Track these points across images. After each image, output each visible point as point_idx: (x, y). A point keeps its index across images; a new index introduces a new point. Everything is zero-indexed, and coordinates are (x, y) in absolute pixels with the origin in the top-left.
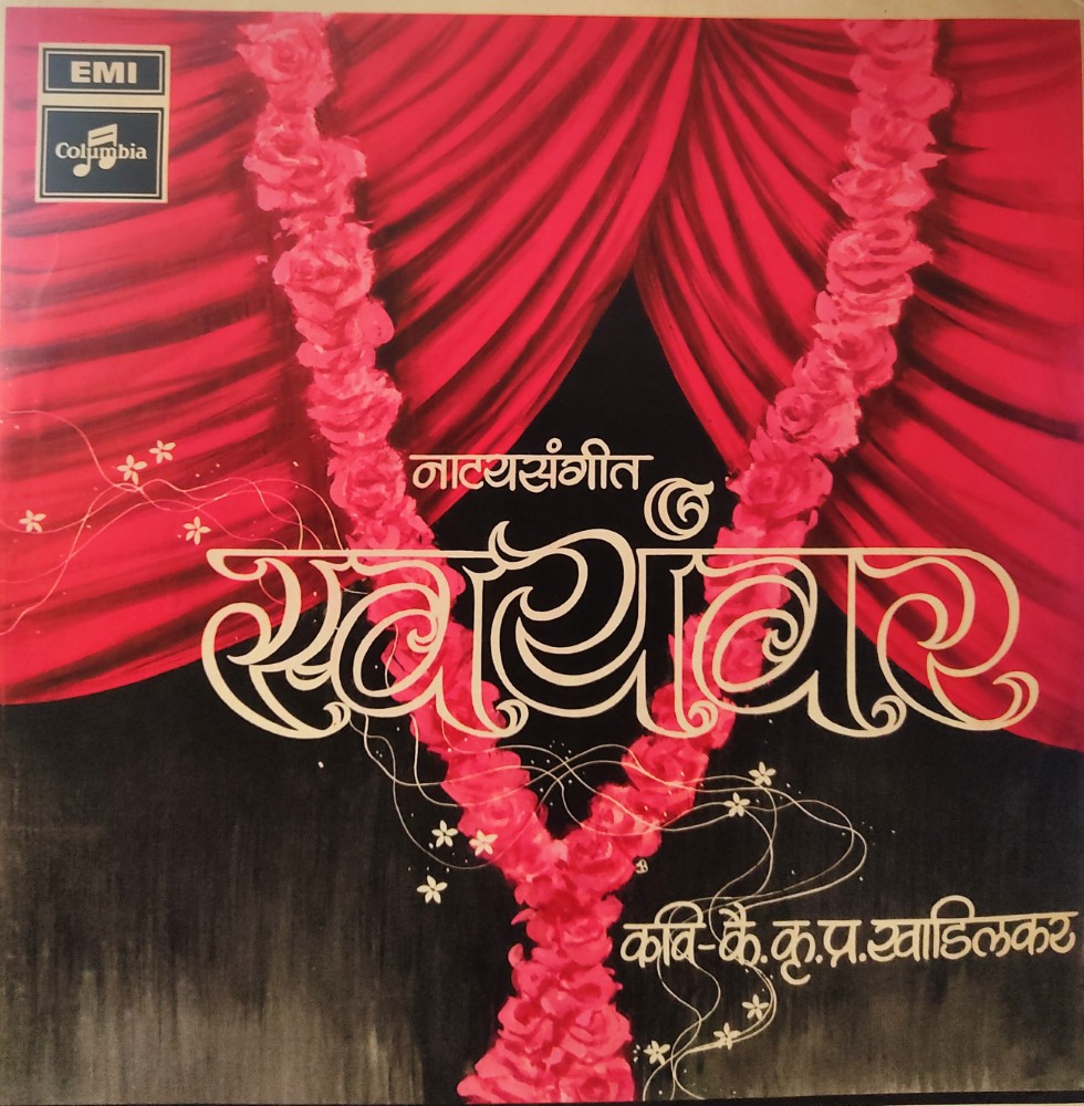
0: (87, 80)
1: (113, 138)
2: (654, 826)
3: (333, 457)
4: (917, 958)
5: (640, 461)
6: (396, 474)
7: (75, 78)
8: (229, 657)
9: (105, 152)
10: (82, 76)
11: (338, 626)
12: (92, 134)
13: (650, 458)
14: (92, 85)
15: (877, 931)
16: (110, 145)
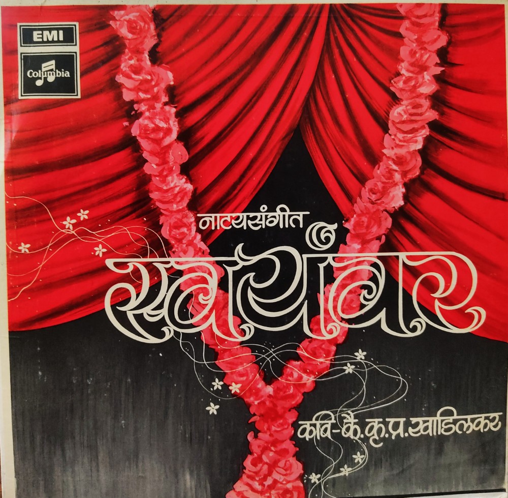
0: (41, 40)
1: (53, 67)
2: (312, 378)
3: (162, 216)
4: (431, 435)
5: (303, 215)
6: (191, 223)
7: (35, 39)
8: (117, 307)
9: (50, 74)
10: (38, 38)
11: (167, 292)
12: (44, 65)
13: (308, 213)
14: (43, 42)
15: (413, 423)
16: (52, 70)
